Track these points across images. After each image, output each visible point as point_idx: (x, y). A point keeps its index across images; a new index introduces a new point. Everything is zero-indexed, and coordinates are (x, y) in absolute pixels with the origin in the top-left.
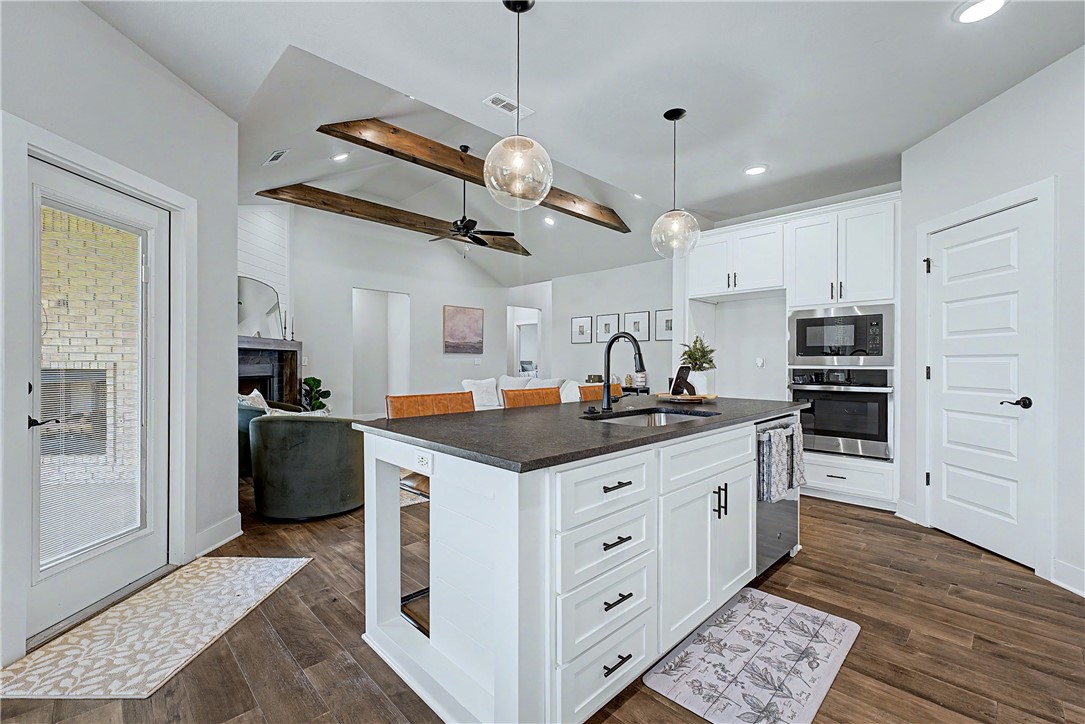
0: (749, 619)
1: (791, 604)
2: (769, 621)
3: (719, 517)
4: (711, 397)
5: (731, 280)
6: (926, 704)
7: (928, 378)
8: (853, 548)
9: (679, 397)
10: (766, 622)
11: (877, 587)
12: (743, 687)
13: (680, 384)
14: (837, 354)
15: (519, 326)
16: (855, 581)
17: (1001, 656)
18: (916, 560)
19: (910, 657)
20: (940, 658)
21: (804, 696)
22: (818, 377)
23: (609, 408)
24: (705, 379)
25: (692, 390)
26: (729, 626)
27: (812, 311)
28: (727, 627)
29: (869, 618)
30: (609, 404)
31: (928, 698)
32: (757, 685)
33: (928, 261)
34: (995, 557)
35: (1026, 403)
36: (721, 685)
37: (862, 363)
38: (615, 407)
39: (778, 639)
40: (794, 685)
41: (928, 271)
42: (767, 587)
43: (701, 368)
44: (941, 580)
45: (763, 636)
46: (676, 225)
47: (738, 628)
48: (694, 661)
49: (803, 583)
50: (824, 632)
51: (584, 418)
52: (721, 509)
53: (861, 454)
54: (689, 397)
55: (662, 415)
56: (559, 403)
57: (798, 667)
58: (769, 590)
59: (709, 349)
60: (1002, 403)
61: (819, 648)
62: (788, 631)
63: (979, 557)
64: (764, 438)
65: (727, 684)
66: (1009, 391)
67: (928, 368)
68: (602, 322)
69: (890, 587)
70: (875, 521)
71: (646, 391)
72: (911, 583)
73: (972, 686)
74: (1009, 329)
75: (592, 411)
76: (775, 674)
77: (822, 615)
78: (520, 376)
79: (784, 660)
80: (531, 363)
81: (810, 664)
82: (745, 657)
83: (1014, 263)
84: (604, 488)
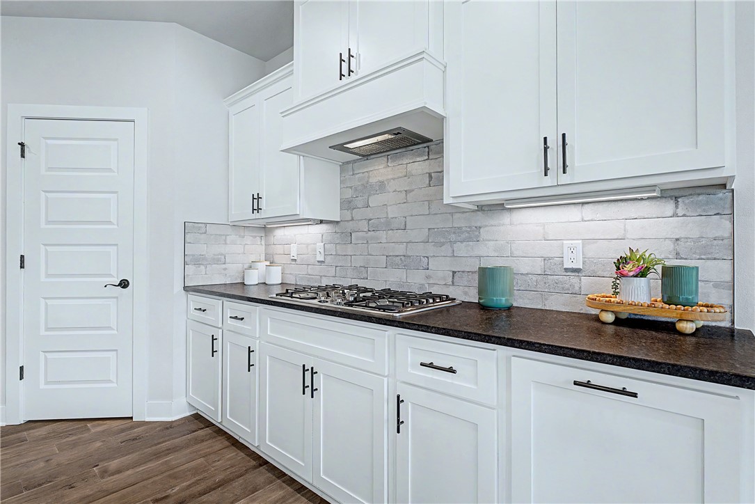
7: (22, 267)
33: (22, 145)
34: (101, 422)
35: (124, 284)
41: (23, 156)
60: (105, 286)
66: (112, 276)
67: (22, 257)
74: (110, 223)
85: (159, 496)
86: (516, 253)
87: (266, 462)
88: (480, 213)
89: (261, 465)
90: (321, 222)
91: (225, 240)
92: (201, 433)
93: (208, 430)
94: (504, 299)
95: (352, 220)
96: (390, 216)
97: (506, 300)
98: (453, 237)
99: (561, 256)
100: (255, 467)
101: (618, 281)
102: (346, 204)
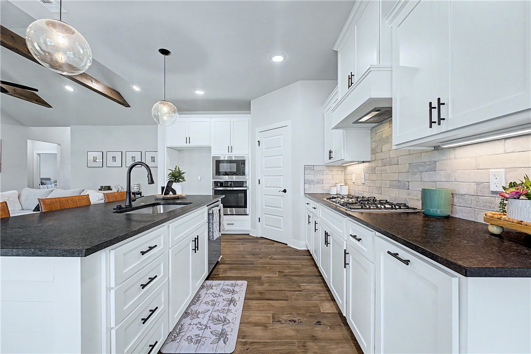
0: (207, 296)
1: (222, 282)
2: (215, 293)
3: (195, 252)
4: (184, 195)
5: (188, 140)
6: (271, 302)
7: (259, 184)
8: (239, 251)
9: (168, 196)
10: (214, 294)
11: (249, 264)
12: (210, 328)
13: (168, 189)
14: (228, 175)
15: (39, 154)
16: (242, 264)
17: (286, 276)
18: (258, 250)
19: (263, 287)
20: (271, 283)
21: (234, 320)
22: (222, 184)
23: (130, 205)
24: (181, 186)
25: (174, 192)
26: (199, 302)
27: (219, 157)
28: (198, 303)
29: (249, 277)
30: (130, 202)
31: (271, 300)
32: (215, 324)
33: (259, 141)
34: (278, 243)
35: (285, 191)
36: (200, 333)
37: (235, 178)
38: (134, 204)
39: (220, 299)
40: (230, 317)
41: (259, 145)
42: (212, 278)
43: (178, 181)
44: (267, 255)
45: (214, 301)
46: (165, 109)
47: (204, 302)
48: (186, 327)
49: (225, 271)
50: (236, 289)
51: (115, 212)
52: (196, 248)
53: (229, 213)
54: (174, 196)
55: (161, 206)
56: (88, 205)
57: (230, 308)
58: (213, 279)
59: (182, 172)
60: (279, 191)
61: (236, 297)
62: (223, 294)
63: (274, 244)
64: (211, 212)
65: (203, 330)
66: (281, 187)
67: (259, 180)
68: (110, 155)
69: (253, 263)
70: (244, 239)
71: (140, 194)
72: (258, 259)
73: (281, 289)
74: (280, 167)
75: (120, 208)
76: (222, 315)
77: (233, 282)
78: (40, 188)
79: (224, 307)
80: (49, 179)
81: (234, 304)
82: (208, 314)
83: (282, 146)
84: (141, 252)
85: (281, 271)
86: (458, 179)
87: (322, 276)
88: (436, 152)
89: (320, 276)
90: (363, 162)
91: (323, 173)
92: (307, 257)
93: (310, 257)
94: (439, 210)
95: (376, 160)
96: (391, 157)
97: (440, 211)
98: (421, 168)
99: (488, 182)
100: (317, 276)
101: (505, 202)
102: (374, 152)
